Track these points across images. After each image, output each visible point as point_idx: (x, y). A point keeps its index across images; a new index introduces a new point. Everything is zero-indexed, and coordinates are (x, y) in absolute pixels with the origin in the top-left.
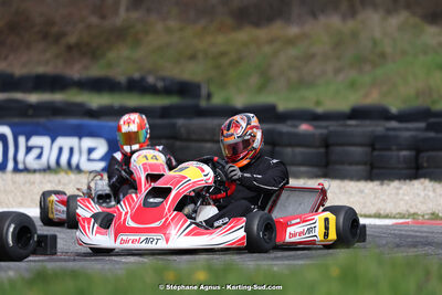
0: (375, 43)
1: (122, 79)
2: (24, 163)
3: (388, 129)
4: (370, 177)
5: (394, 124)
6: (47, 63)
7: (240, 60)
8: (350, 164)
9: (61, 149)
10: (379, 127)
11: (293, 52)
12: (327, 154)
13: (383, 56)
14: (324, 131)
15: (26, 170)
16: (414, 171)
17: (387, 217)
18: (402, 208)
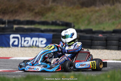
0: (120, 12)
4: (118, 49)
6: (30, 17)
7: (82, 16)
8: (113, 46)
11: (97, 14)
12: (106, 43)
14: (106, 37)
15: (24, 47)
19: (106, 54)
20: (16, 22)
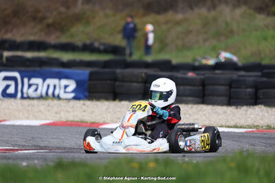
0: (227, 24)
1: (79, 44)
2: (27, 94)
3: (239, 76)
4: (229, 104)
5: (242, 73)
6: (35, 34)
8: (218, 96)
9: (48, 86)
10: (234, 75)
11: (179, 29)
12: (203, 90)
13: (232, 32)
14: (202, 77)
15: (29, 98)
16: (255, 101)
17: (241, 127)
18: (250, 122)
19: (205, 115)
20: (7, 45)
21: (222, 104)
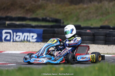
0: (106, 9)
1: (41, 18)
2: (15, 39)
3: (110, 32)
5: (112, 30)
6: (21, 14)
7: (71, 13)
9: (25, 36)
10: (108, 31)
12: (94, 38)
13: (109, 13)
14: (93, 32)
15: (16, 41)
17: (110, 54)
18: (114, 52)
19: (94, 49)
20: (8, 19)
21: (102, 44)
